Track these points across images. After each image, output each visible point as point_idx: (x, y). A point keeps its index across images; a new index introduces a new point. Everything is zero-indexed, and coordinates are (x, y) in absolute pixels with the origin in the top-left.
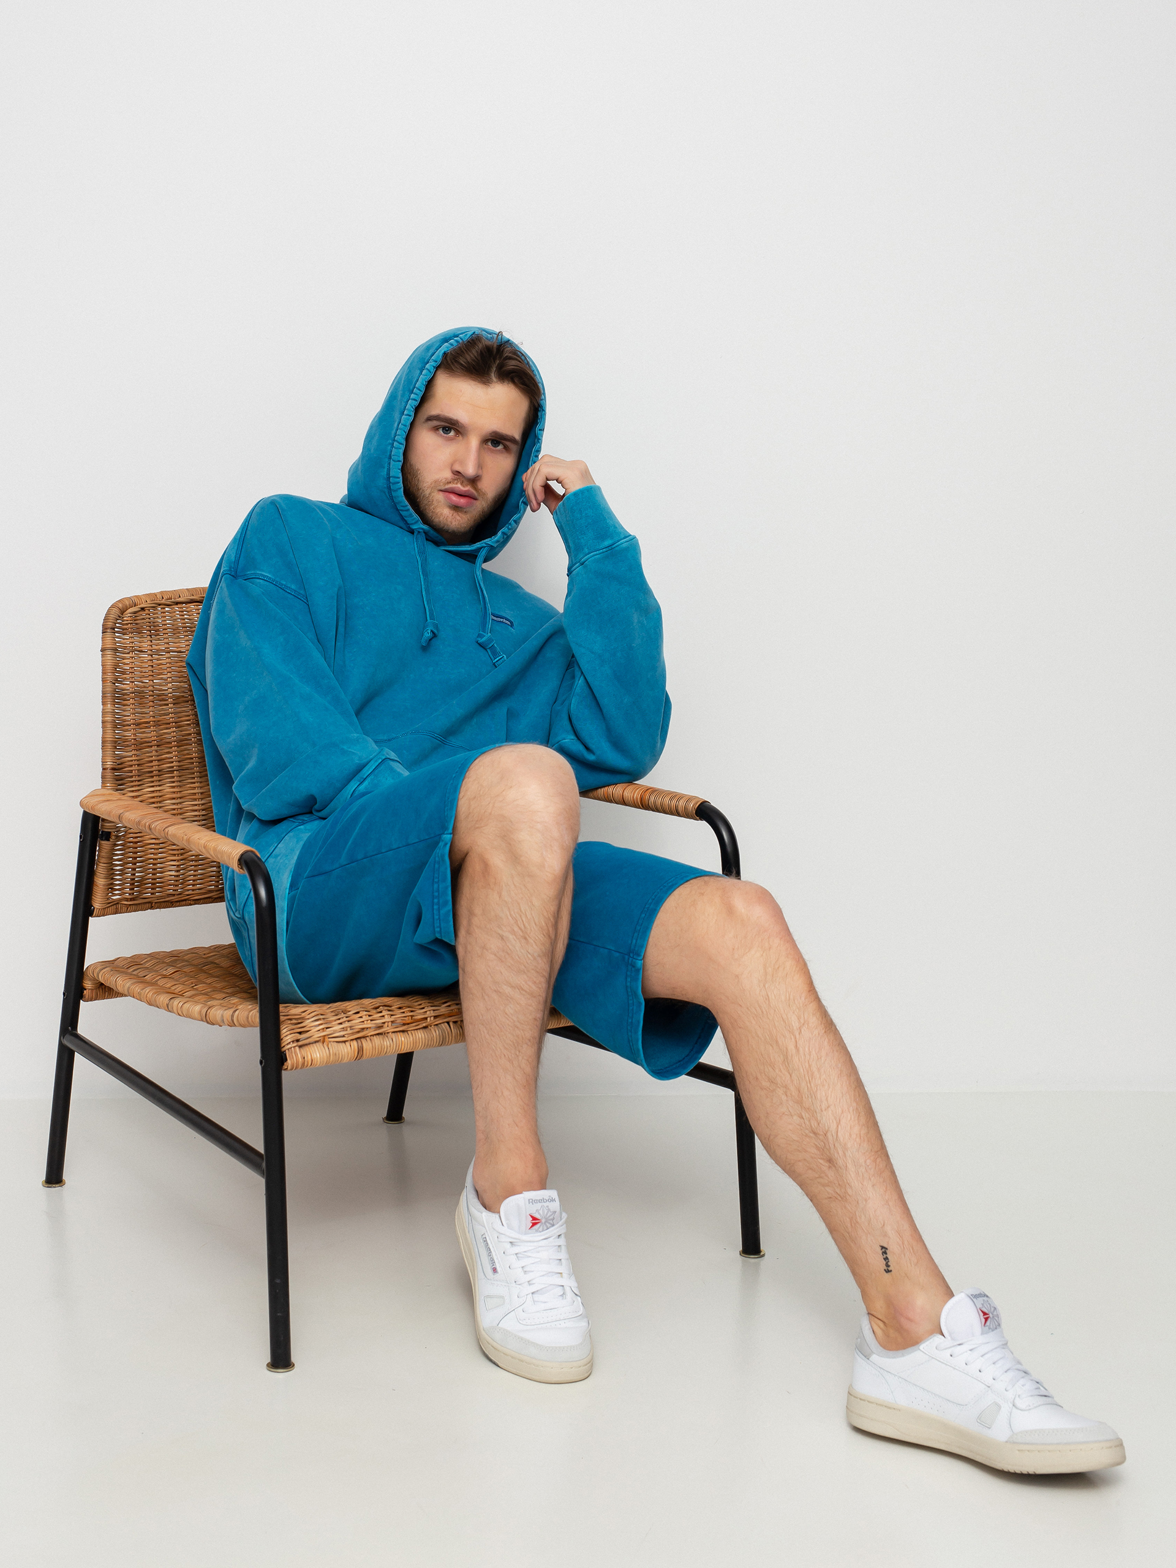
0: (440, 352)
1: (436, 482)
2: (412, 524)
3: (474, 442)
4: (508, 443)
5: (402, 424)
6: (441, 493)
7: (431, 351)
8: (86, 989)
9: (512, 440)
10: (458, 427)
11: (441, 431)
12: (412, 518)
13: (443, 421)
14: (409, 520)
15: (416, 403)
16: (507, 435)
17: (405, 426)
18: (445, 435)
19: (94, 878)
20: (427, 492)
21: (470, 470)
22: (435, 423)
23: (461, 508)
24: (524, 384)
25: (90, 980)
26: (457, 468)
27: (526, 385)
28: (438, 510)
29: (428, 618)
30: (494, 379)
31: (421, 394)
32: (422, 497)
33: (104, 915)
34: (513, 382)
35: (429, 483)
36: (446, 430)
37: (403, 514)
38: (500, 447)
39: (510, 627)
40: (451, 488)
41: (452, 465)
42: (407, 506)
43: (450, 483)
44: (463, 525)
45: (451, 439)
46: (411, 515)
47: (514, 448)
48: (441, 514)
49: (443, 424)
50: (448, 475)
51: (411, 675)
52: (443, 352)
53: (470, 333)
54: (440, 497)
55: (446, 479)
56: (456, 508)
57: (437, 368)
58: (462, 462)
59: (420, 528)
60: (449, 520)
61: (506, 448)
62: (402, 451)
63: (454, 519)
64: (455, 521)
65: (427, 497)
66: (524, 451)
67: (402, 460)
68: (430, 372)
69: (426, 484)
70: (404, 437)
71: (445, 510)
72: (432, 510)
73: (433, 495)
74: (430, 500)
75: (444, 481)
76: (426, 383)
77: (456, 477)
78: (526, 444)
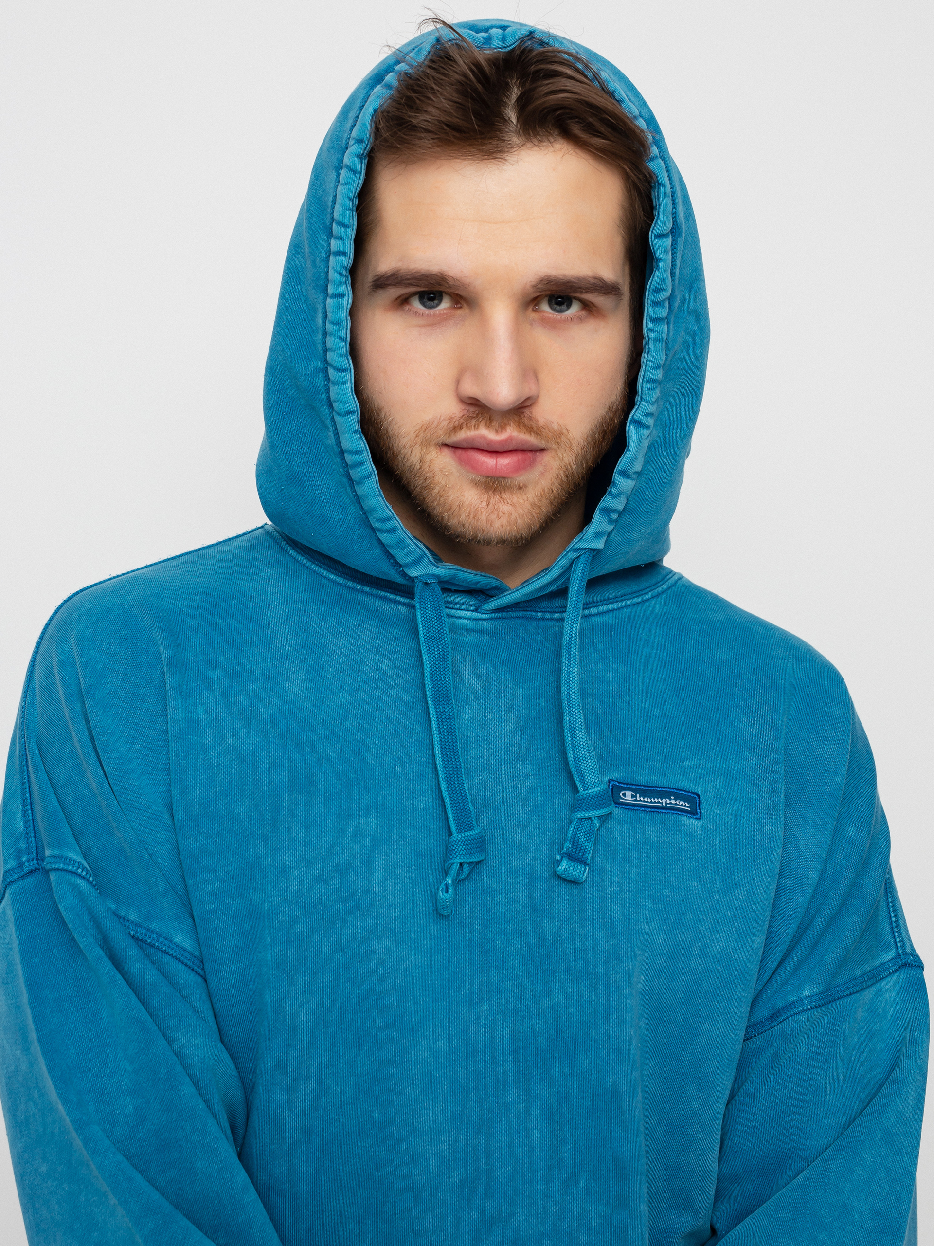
0: (364, 116)
1: (425, 427)
2: (408, 565)
3: (499, 315)
4: (589, 297)
5: (332, 323)
6: (446, 451)
10: (457, 286)
11: (416, 304)
12: (406, 551)
13: (411, 285)
14: (401, 557)
15: (348, 260)
17: (338, 324)
18: (429, 313)
20: (414, 458)
21: (503, 389)
22: (394, 292)
23: (505, 479)
26: (470, 389)
28: (452, 497)
29: (453, 828)
31: (351, 233)
32: (407, 472)
34: (567, 134)
35: (412, 435)
36: (428, 298)
37: (384, 541)
38: (574, 309)
39: (690, 822)
40: (465, 440)
41: (457, 383)
42: (388, 519)
43: (461, 428)
45: (443, 319)
46: (401, 543)
48: (461, 504)
50: (451, 408)
51: (440, 1044)
52: (371, 110)
53: (427, 47)
54: (444, 463)
55: (451, 419)
56: (493, 484)
57: (371, 161)
58: (479, 370)
59: (428, 575)
60: (483, 517)
61: (591, 308)
62: (349, 386)
63: (496, 512)
64: (499, 518)
65: (419, 467)
66: (650, 313)
67: (357, 408)
68: (355, 172)
69: (406, 439)
70: (346, 351)
71: (466, 494)
72: (438, 499)
73: (431, 461)
74: (428, 475)
75: (445, 423)
76: (352, 201)
77: (472, 409)
78: (647, 292)
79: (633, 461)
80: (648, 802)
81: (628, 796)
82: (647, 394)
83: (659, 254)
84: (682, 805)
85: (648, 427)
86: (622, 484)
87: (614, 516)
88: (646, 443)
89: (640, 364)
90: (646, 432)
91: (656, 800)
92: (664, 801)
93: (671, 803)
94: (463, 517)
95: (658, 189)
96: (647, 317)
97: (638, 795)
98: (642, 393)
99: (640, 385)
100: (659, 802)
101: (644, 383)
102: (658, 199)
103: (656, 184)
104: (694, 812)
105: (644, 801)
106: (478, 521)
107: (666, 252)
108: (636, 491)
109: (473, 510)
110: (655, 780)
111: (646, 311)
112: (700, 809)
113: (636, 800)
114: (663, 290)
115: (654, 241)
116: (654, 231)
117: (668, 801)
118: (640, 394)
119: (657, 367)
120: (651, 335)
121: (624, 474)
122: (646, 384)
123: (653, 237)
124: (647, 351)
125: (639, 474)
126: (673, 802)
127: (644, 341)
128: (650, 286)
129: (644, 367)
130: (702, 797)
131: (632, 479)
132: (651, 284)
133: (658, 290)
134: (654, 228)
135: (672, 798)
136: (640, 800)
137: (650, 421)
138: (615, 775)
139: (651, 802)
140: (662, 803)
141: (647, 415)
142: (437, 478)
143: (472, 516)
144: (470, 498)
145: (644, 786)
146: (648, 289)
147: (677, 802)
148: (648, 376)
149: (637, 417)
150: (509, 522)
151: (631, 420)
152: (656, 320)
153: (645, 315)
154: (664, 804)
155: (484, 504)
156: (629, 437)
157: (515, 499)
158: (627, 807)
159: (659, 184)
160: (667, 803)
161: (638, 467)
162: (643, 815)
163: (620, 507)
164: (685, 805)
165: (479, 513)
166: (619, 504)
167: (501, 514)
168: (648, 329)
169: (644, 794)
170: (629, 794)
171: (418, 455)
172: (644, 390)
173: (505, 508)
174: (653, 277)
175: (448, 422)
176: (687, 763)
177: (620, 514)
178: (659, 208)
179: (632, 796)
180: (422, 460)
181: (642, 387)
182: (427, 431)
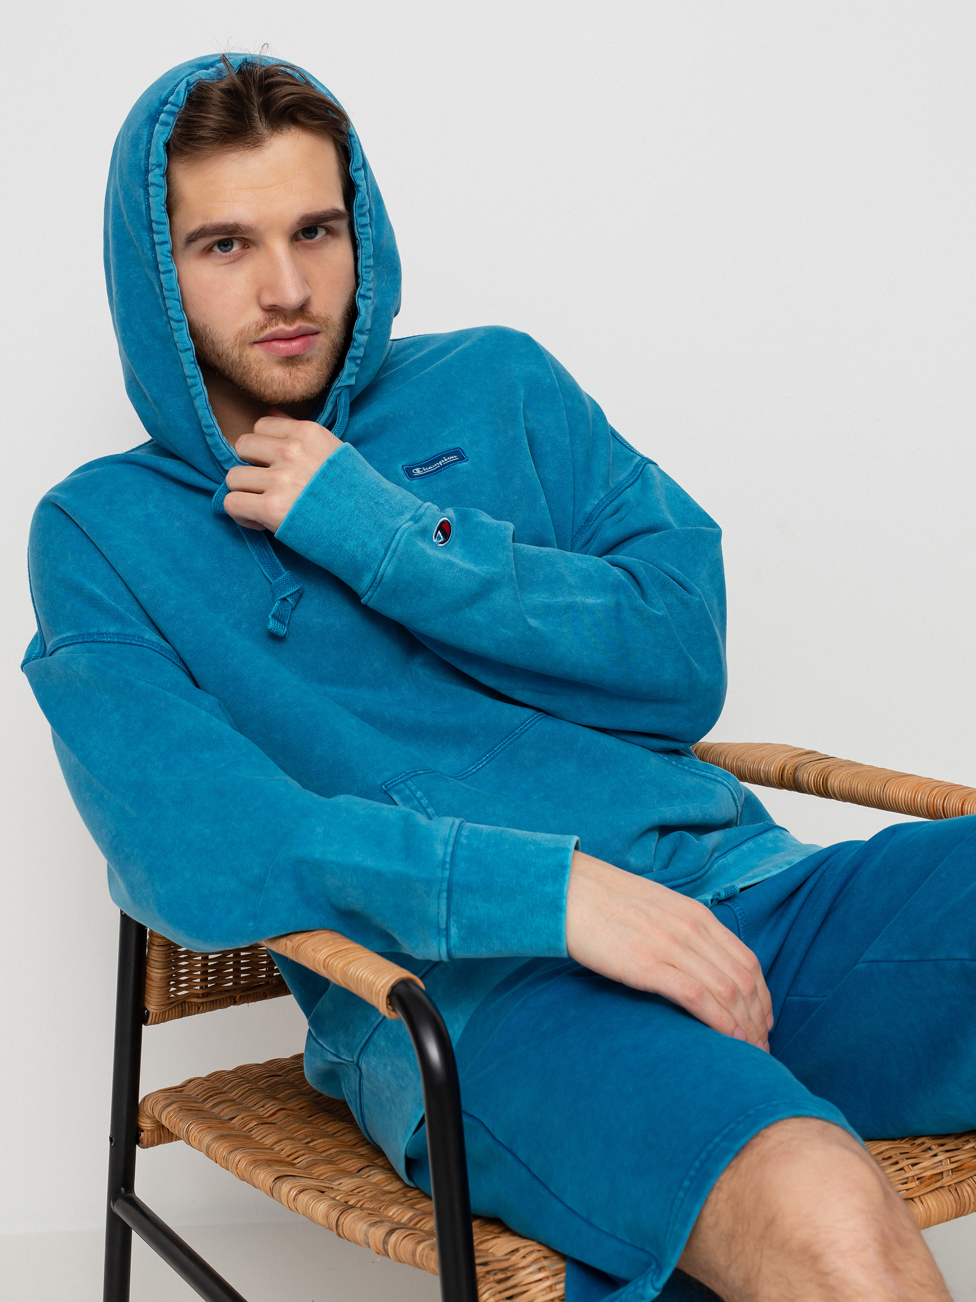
1: (241, 333)
3: (279, 247)
4: (328, 224)
6: (256, 346)
7: (142, 147)
8: (143, 1131)
9: (335, 215)
10: (242, 233)
11: (217, 251)
13: (214, 234)
16: (324, 212)
18: (228, 254)
19: (146, 968)
20: (235, 354)
21: (292, 295)
22: (203, 243)
23: (297, 356)
24: (313, 116)
25: (148, 1117)
26: (268, 300)
27: (319, 118)
28: (265, 375)
30: (266, 132)
32: (230, 366)
33: (164, 1021)
34: (297, 122)
35: (232, 340)
36: (225, 244)
38: (320, 235)
39: (462, 465)
40: (270, 334)
41: (258, 298)
43: (266, 326)
44: (313, 382)
45: (238, 259)
47: (342, 225)
48: (272, 380)
49: (216, 238)
50: (256, 315)
54: (256, 354)
55: (257, 323)
56: (290, 360)
58: (273, 286)
60: (289, 384)
61: (330, 232)
63: (296, 379)
64: (299, 382)
65: (238, 361)
66: (358, 222)
67: (192, 346)
68: (161, 187)
69: (228, 343)
70: (181, 307)
71: (274, 371)
72: (255, 379)
73: (247, 356)
74: (246, 365)
75: (254, 327)
76: (164, 206)
77: (270, 314)
78: (354, 208)
79: (364, 322)
80: (431, 469)
81: (418, 471)
82: (365, 276)
83: (359, 182)
84: (452, 459)
85: (370, 298)
86: (360, 339)
87: (359, 361)
88: (371, 309)
89: (357, 257)
90: (370, 302)
91: (436, 465)
92: (440, 462)
93: (445, 462)
94: (275, 387)
95: (350, 139)
96: (357, 225)
97: (423, 468)
98: (362, 276)
99: (360, 271)
100: (438, 465)
101: (363, 269)
102: (351, 146)
103: (348, 136)
104: (462, 459)
105: (429, 470)
106: (286, 388)
107: (362, 180)
108: (369, 342)
109: (281, 380)
110: (429, 454)
111: (355, 221)
112: (465, 455)
113: (424, 471)
114: (364, 205)
115: (353, 174)
116: (353, 167)
117: (443, 461)
118: (361, 277)
119: (369, 258)
120: (362, 236)
121: (360, 332)
122: (364, 270)
123: (352, 171)
124: (361, 247)
125: (370, 330)
126: (446, 460)
127: (357, 241)
128: (356, 204)
129: (361, 258)
130: (462, 448)
131: (366, 335)
132: (356, 202)
133: (361, 206)
134: (352, 165)
135: (444, 458)
136: (427, 470)
137: (371, 294)
138: (404, 463)
139: (433, 468)
140: (440, 465)
141: (368, 290)
142: (252, 366)
143: (281, 385)
144: (277, 373)
145: (424, 461)
146: (354, 206)
147: (448, 458)
148: (364, 265)
149: (362, 292)
150: (306, 384)
151: (358, 296)
152: (364, 226)
153: (355, 224)
154: (441, 465)
155: (288, 375)
156: (359, 306)
157: (306, 368)
158: (421, 477)
159: (350, 136)
160: (442, 463)
161: (368, 325)
162: (431, 477)
163: (362, 355)
164: (454, 458)
165: (286, 381)
166: (360, 353)
167: (300, 380)
168: (359, 233)
169: (426, 466)
170: (418, 470)
171: (238, 352)
172: (363, 273)
173: (301, 375)
174: (357, 198)
175: (255, 325)
176: (443, 434)
177: (362, 359)
178: (353, 151)
179: (421, 470)
180: (240, 356)
181: (362, 272)
182: (242, 335)
